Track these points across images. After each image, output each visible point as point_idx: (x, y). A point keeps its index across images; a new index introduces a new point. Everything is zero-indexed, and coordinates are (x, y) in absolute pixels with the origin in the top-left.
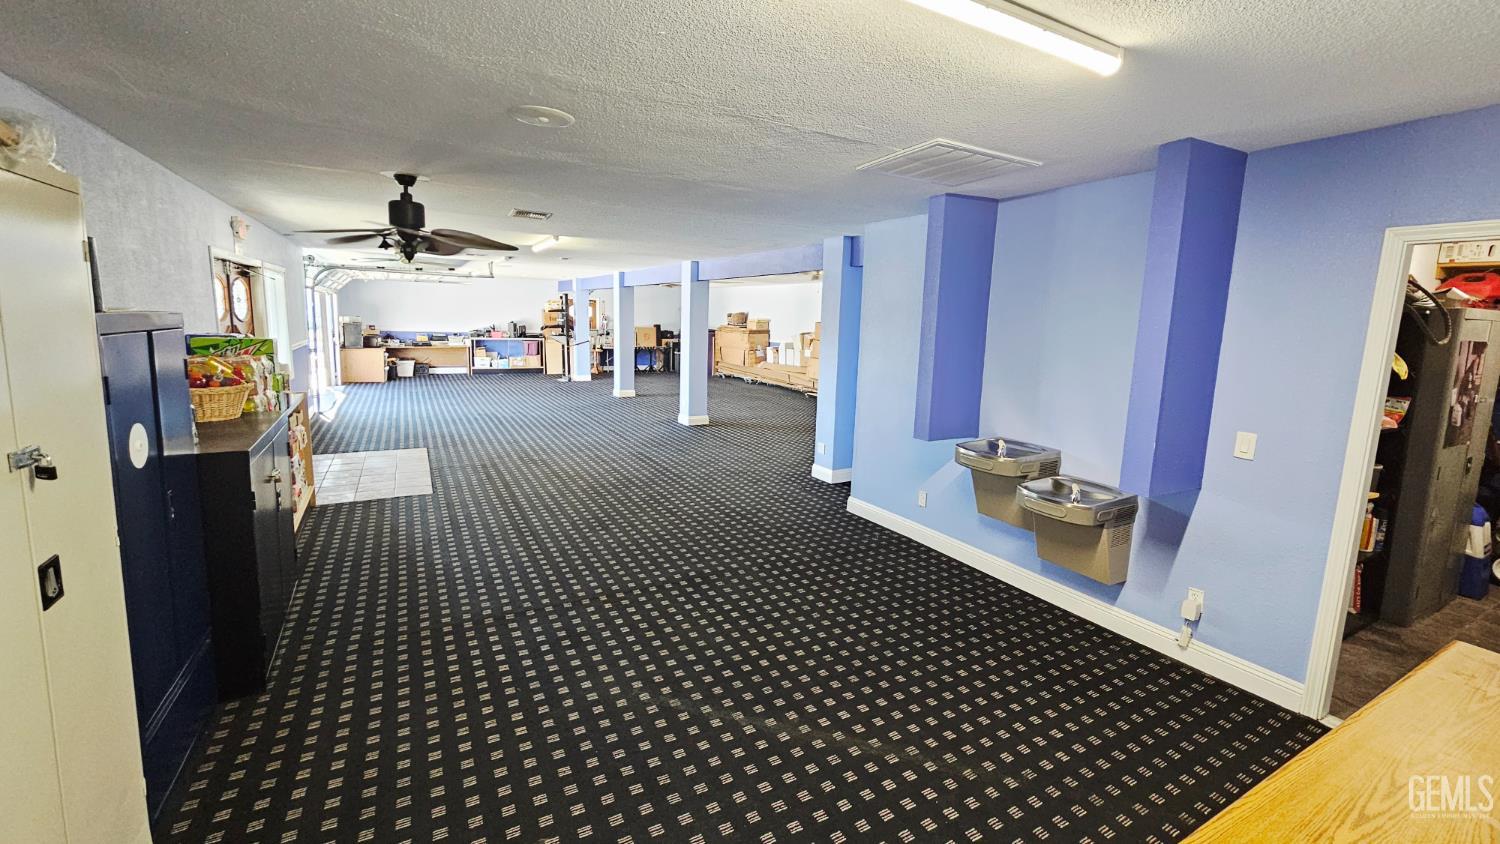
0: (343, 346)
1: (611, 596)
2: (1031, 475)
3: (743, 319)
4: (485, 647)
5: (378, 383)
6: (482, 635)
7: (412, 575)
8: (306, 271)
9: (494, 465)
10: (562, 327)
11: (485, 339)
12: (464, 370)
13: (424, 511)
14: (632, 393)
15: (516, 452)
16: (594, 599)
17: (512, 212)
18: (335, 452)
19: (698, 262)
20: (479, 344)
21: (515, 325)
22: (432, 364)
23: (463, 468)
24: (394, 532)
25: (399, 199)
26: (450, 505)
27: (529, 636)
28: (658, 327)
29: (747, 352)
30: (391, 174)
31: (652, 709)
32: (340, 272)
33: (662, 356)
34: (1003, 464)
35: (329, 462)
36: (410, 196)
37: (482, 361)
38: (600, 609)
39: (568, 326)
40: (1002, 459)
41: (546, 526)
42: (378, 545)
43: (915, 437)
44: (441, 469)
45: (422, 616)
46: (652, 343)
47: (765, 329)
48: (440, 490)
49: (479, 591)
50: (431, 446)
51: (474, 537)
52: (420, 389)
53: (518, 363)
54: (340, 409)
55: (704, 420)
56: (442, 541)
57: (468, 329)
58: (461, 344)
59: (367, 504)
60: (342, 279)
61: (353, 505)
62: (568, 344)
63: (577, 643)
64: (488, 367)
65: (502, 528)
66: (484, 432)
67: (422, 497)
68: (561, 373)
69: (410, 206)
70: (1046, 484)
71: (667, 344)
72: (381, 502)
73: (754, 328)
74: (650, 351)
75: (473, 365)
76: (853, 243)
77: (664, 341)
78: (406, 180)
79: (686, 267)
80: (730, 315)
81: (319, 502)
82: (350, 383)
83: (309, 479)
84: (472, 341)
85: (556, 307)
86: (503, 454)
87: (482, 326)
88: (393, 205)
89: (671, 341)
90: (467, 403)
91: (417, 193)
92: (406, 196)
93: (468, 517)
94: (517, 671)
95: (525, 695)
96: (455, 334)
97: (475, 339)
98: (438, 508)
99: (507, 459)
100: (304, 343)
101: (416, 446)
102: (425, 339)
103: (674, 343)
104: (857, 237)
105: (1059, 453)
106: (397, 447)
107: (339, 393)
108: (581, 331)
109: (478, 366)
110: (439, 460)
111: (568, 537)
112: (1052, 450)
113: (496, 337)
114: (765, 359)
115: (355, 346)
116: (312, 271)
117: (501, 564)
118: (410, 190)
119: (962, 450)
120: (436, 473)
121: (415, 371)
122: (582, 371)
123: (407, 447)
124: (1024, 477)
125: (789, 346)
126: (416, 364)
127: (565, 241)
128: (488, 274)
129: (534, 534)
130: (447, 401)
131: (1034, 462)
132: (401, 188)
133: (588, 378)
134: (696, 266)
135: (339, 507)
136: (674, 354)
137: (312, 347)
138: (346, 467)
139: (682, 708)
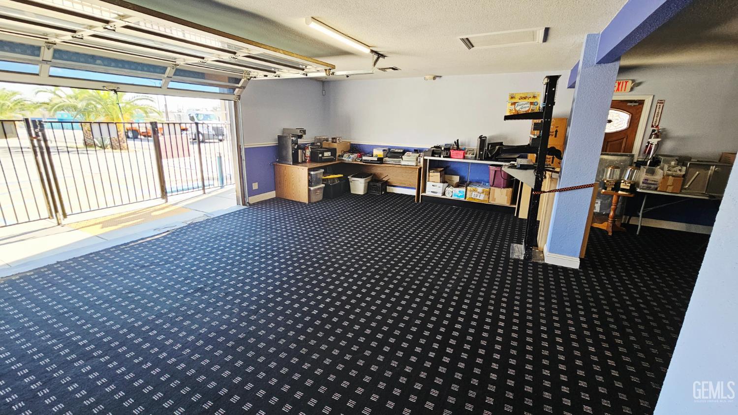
11: (442, 159)
12: (414, 194)
20: (434, 165)
21: (483, 141)
22: (390, 183)
37: (435, 187)
53: (477, 195)
57: (428, 145)
58: (416, 163)
64: (439, 195)
75: (424, 191)
84: (425, 161)
87: (442, 142)
97: (428, 158)
102: (381, 155)
109: (428, 193)
113: (456, 158)
115: (286, 160)
121: (369, 188)
126: (372, 181)
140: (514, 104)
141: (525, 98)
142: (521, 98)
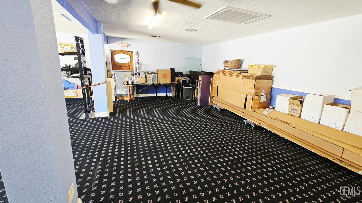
3: (239, 65)
28: (173, 70)
29: (250, 98)
46: (168, 80)
47: (267, 75)
53: (70, 94)
71: (178, 81)
74: (166, 86)
77: (177, 79)
80: (226, 62)
89: (181, 79)
103: (183, 81)
136: (182, 88)
140: (63, 48)
141: (67, 45)
142: (65, 45)
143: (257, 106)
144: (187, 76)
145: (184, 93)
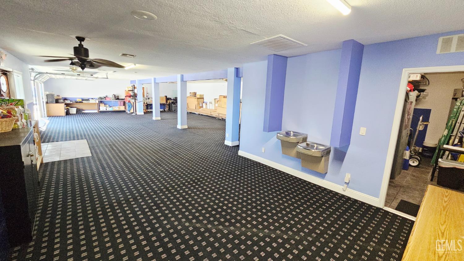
0: (47, 103)
1: (167, 189)
2: (300, 142)
3: (195, 94)
4: (124, 212)
5: (62, 116)
6: (122, 208)
7: (89, 187)
8: (31, 74)
9: (114, 145)
10: (133, 96)
11: (104, 100)
12: (96, 111)
13: (89, 162)
14: (159, 118)
15: (121, 140)
16: (161, 191)
17: (121, 54)
18: (48, 142)
19: (183, 75)
20: (101, 102)
21: (115, 95)
22: (84, 109)
23: (102, 146)
24: (79, 171)
25: (78, 46)
26: (100, 160)
27: (140, 206)
28: (166, 97)
29: (197, 105)
30: (74, 37)
31: (191, 229)
32: (45, 75)
33: (168, 106)
34: (292, 139)
35: (46, 146)
36: (83, 45)
37: (103, 108)
38: (164, 194)
39: (135, 96)
40: (292, 137)
41: (138, 165)
42: (73, 177)
43: (264, 131)
44: (93, 147)
45: (96, 203)
46: (164, 102)
47: (202, 97)
48: (95, 155)
49: (117, 191)
50: (88, 138)
51: (111, 171)
52: (79, 118)
53: (116, 108)
54: (47, 126)
55: (186, 127)
56: (99, 174)
57: (98, 97)
58: (95, 102)
59: (65, 161)
60: (46, 77)
61: (59, 162)
62: (135, 102)
63: (159, 207)
64: (105, 110)
65: (121, 167)
66: (108, 133)
67: (88, 157)
68: (133, 112)
69: (83, 49)
70: (304, 144)
71: (169, 102)
72: (71, 160)
73: (199, 97)
74: (164, 104)
75: (100, 109)
76: (237, 69)
78: (81, 39)
79: (179, 76)
80: (190, 93)
81: (44, 162)
82: (50, 116)
83: (40, 153)
84: (99, 101)
85: (130, 89)
86: (117, 141)
87: (102, 96)
88: (75, 48)
89: (171, 101)
90: (99, 123)
91: (85, 44)
92: (81, 45)
93: (107, 163)
94: (138, 220)
95: (143, 229)
96: (92, 99)
98: (95, 161)
99: (118, 143)
100: (31, 101)
101: (82, 139)
102: (80, 100)
103: (172, 102)
104: (239, 68)
105: (307, 135)
106: (74, 139)
107: (47, 121)
108: (140, 98)
110: (92, 144)
111: (147, 169)
112: (305, 134)
113: (108, 99)
114: (202, 107)
115: (52, 102)
116: (33, 74)
117: (123, 180)
118: (83, 43)
119: (279, 135)
120: (92, 148)
121: (77, 111)
122: (140, 111)
123: (78, 139)
124: (298, 143)
125: (211, 103)
126: (77, 109)
127: (138, 66)
128: (106, 77)
129: (134, 169)
130: (91, 122)
131: (301, 138)
132: (79, 42)
133: (143, 114)
134: (182, 76)
135: (53, 163)
136: (172, 106)
137: (35, 103)
138: (54, 148)
139: (201, 227)
143: (199, 107)
144: (173, 100)
145: (173, 108)
